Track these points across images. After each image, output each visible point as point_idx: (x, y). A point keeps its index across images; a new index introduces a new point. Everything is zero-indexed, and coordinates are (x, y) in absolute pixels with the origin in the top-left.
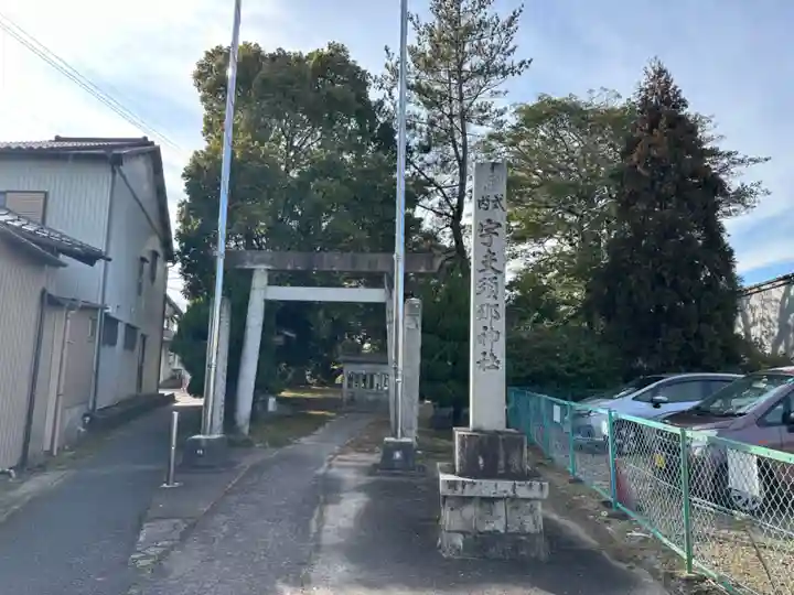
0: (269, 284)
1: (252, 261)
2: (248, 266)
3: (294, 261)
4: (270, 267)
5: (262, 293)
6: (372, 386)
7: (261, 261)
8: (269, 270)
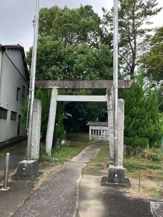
0: (58, 95)
1: (52, 85)
2: (50, 87)
3: (68, 84)
4: (59, 87)
5: (56, 98)
6: (100, 135)
7: (55, 85)
8: (58, 89)
